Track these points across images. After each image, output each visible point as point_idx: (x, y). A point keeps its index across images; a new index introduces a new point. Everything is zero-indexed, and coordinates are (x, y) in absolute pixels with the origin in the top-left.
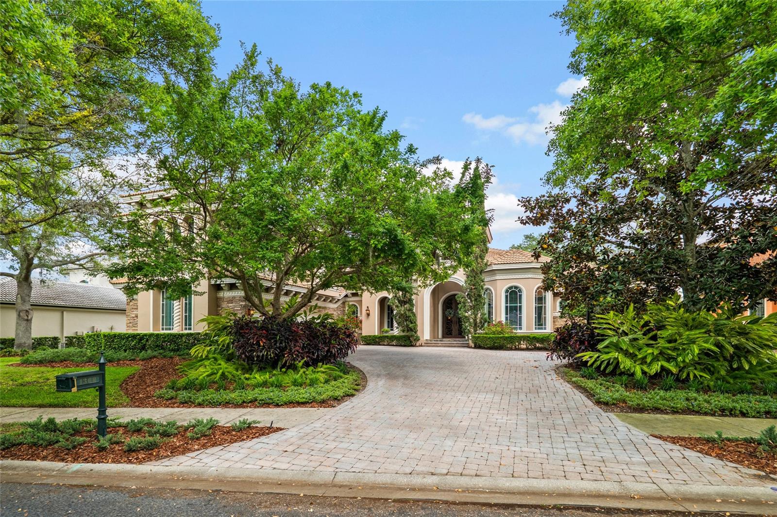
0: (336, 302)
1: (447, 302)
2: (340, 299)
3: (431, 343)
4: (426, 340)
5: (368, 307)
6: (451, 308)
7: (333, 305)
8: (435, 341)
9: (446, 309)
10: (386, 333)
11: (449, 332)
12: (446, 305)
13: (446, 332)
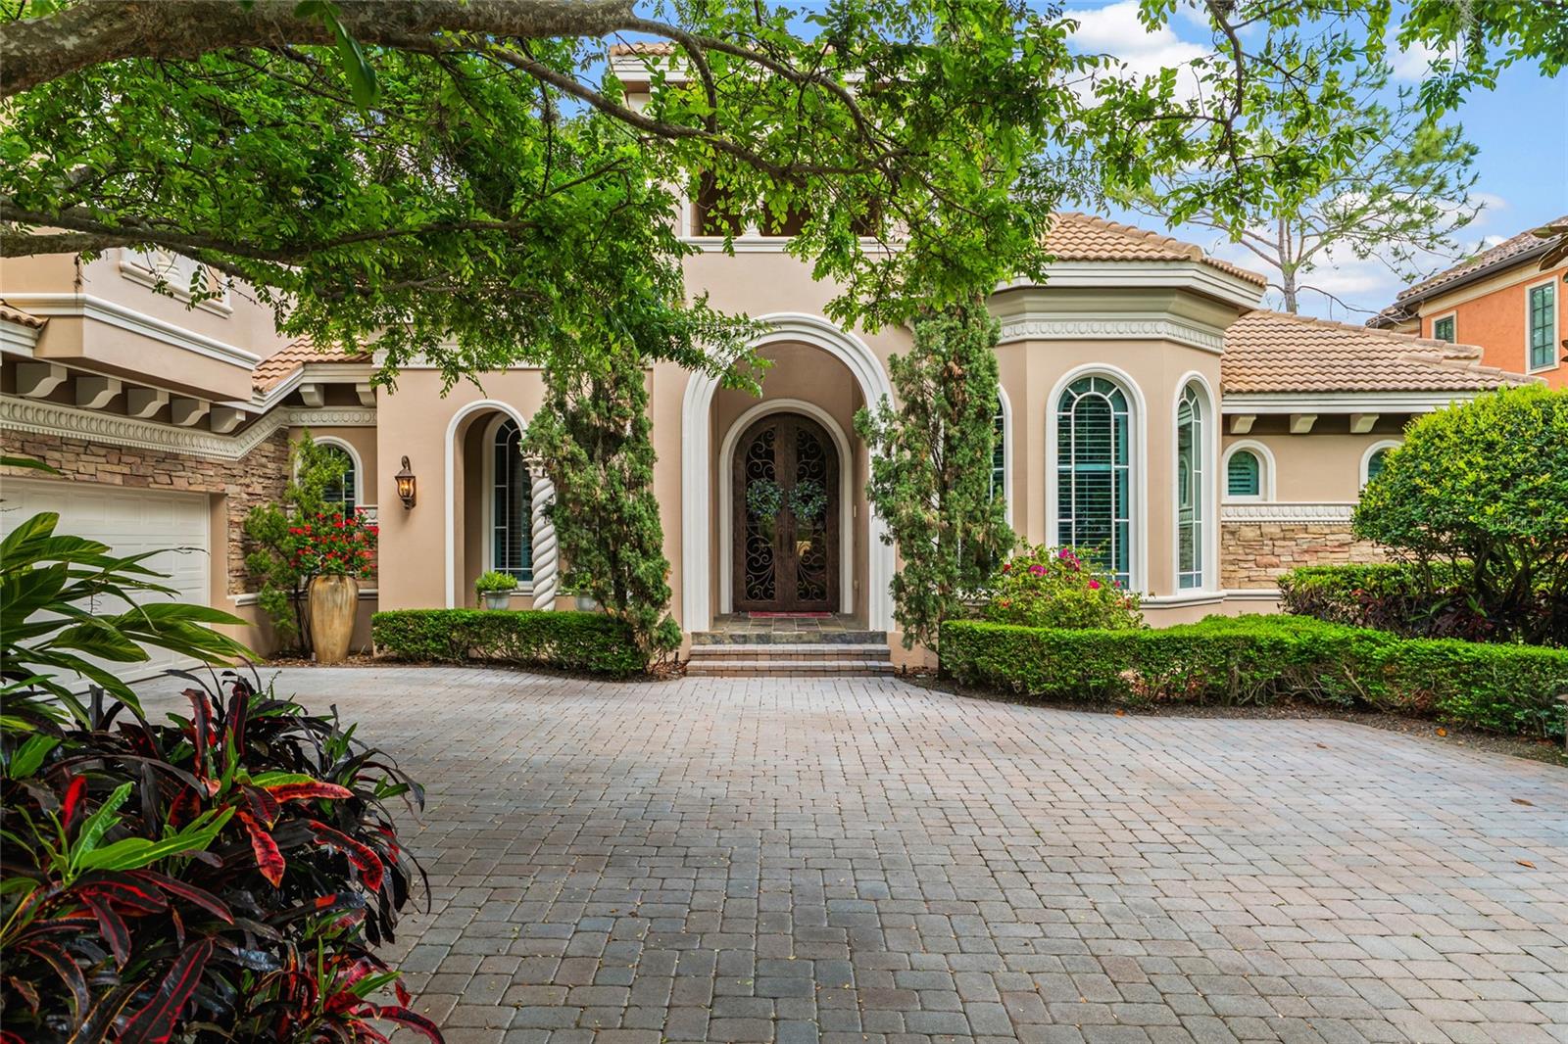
0: (240, 430)
1: (753, 448)
2: (262, 411)
3: (724, 656)
4: (696, 635)
5: (406, 462)
6: (769, 476)
7: (222, 446)
8: (736, 642)
9: (748, 479)
10: (498, 596)
11: (762, 584)
12: (748, 459)
13: (748, 583)
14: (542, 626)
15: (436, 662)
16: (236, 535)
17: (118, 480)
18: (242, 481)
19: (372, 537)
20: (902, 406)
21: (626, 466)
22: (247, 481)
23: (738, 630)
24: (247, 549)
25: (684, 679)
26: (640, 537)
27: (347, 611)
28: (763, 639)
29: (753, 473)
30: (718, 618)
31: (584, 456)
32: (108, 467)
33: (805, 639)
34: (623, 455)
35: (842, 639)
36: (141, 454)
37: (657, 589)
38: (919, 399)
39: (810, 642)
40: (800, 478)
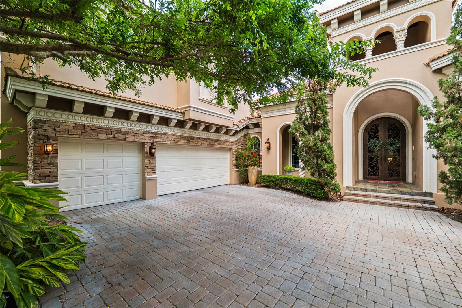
0: (234, 134)
1: (371, 130)
2: (238, 130)
3: (357, 195)
4: (348, 188)
5: (268, 139)
6: (376, 137)
7: (231, 138)
8: (363, 191)
9: (369, 139)
10: (289, 172)
11: (374, 171)
12: (369, 133)
13: (368, 171)
14: (298, 181)
15: (273, 188)
16: (234, 157)
17: (206, 145)
18: (236, 145)
19: (261, 158)
20: (446, 100)
21: (320, 135)
22: (237, 145)
23: (363, 186)
24: (237, 159)
25: (342, 202)
26: (325, 157)
27: (255, 174)
28: (373, 191)
29: (370, 137)
30: (357, 182)
31: (306, 132)
32: (204, 143)
33: (392, 192)
34: (319, 131)
35: (410, 194)
36: (212, 140)
37: (331, 173)
38: (457, 95)
39: (394, 193)
40: (389, 138)
